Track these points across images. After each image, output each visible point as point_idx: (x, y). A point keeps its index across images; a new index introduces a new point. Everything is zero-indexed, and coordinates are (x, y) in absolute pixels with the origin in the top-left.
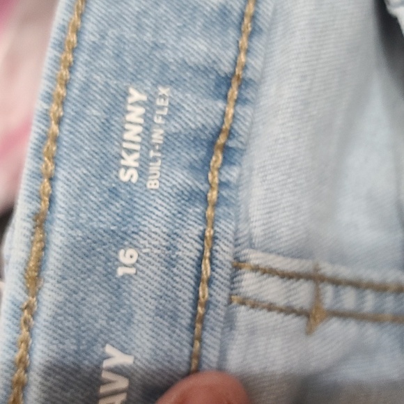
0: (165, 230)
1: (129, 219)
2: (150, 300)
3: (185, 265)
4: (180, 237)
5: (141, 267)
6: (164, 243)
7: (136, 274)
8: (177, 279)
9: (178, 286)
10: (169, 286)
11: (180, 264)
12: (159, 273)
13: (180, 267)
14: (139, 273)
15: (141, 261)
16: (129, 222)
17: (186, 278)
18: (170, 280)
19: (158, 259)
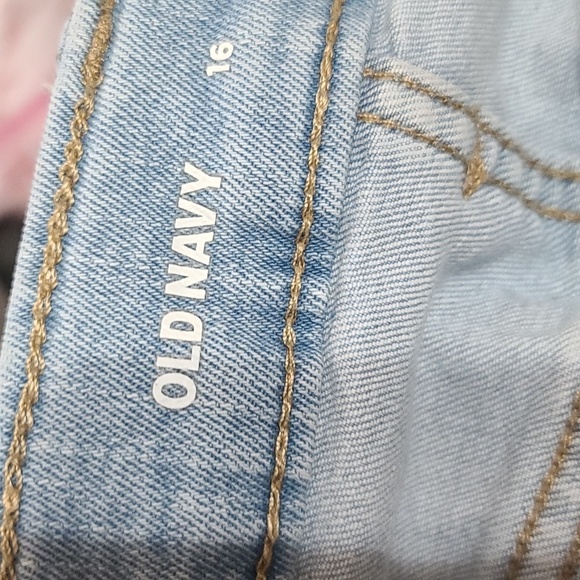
0: (271, 18)
1: (225, 10)
2: (247, 102)
3: (298, 61)
4: (293, 29)
5: (237, 62)
6: (270, 34)
7: (230, 70)
8: (286, 77)
9: (287, 86)
10: (275, 86)
11: (290, 60)
12: (261, 68)
13: (291, 63)
14: (233, 69)
15: (238, 55)
16: (225, 13)
17: (298, 77)
18: (276, 78)
19: (261, 52)
